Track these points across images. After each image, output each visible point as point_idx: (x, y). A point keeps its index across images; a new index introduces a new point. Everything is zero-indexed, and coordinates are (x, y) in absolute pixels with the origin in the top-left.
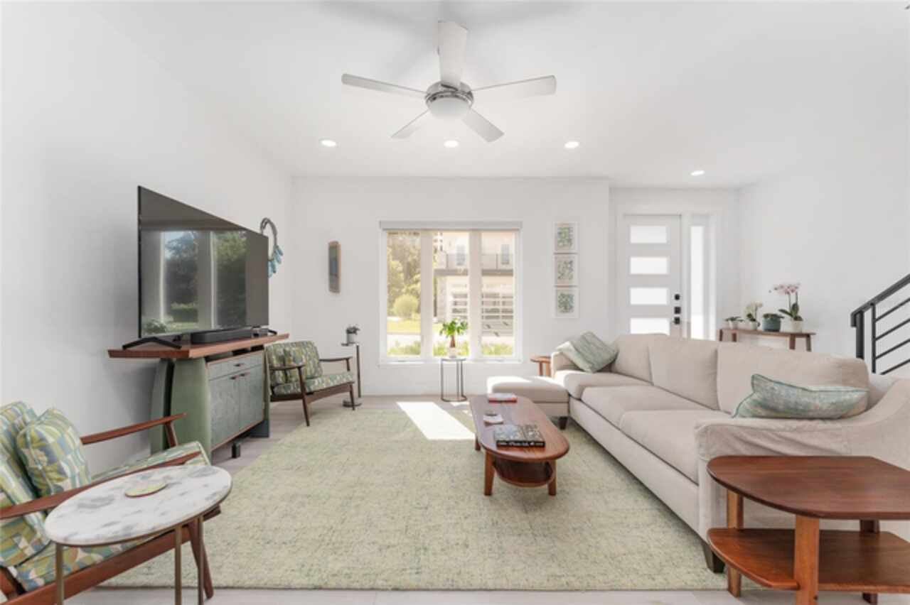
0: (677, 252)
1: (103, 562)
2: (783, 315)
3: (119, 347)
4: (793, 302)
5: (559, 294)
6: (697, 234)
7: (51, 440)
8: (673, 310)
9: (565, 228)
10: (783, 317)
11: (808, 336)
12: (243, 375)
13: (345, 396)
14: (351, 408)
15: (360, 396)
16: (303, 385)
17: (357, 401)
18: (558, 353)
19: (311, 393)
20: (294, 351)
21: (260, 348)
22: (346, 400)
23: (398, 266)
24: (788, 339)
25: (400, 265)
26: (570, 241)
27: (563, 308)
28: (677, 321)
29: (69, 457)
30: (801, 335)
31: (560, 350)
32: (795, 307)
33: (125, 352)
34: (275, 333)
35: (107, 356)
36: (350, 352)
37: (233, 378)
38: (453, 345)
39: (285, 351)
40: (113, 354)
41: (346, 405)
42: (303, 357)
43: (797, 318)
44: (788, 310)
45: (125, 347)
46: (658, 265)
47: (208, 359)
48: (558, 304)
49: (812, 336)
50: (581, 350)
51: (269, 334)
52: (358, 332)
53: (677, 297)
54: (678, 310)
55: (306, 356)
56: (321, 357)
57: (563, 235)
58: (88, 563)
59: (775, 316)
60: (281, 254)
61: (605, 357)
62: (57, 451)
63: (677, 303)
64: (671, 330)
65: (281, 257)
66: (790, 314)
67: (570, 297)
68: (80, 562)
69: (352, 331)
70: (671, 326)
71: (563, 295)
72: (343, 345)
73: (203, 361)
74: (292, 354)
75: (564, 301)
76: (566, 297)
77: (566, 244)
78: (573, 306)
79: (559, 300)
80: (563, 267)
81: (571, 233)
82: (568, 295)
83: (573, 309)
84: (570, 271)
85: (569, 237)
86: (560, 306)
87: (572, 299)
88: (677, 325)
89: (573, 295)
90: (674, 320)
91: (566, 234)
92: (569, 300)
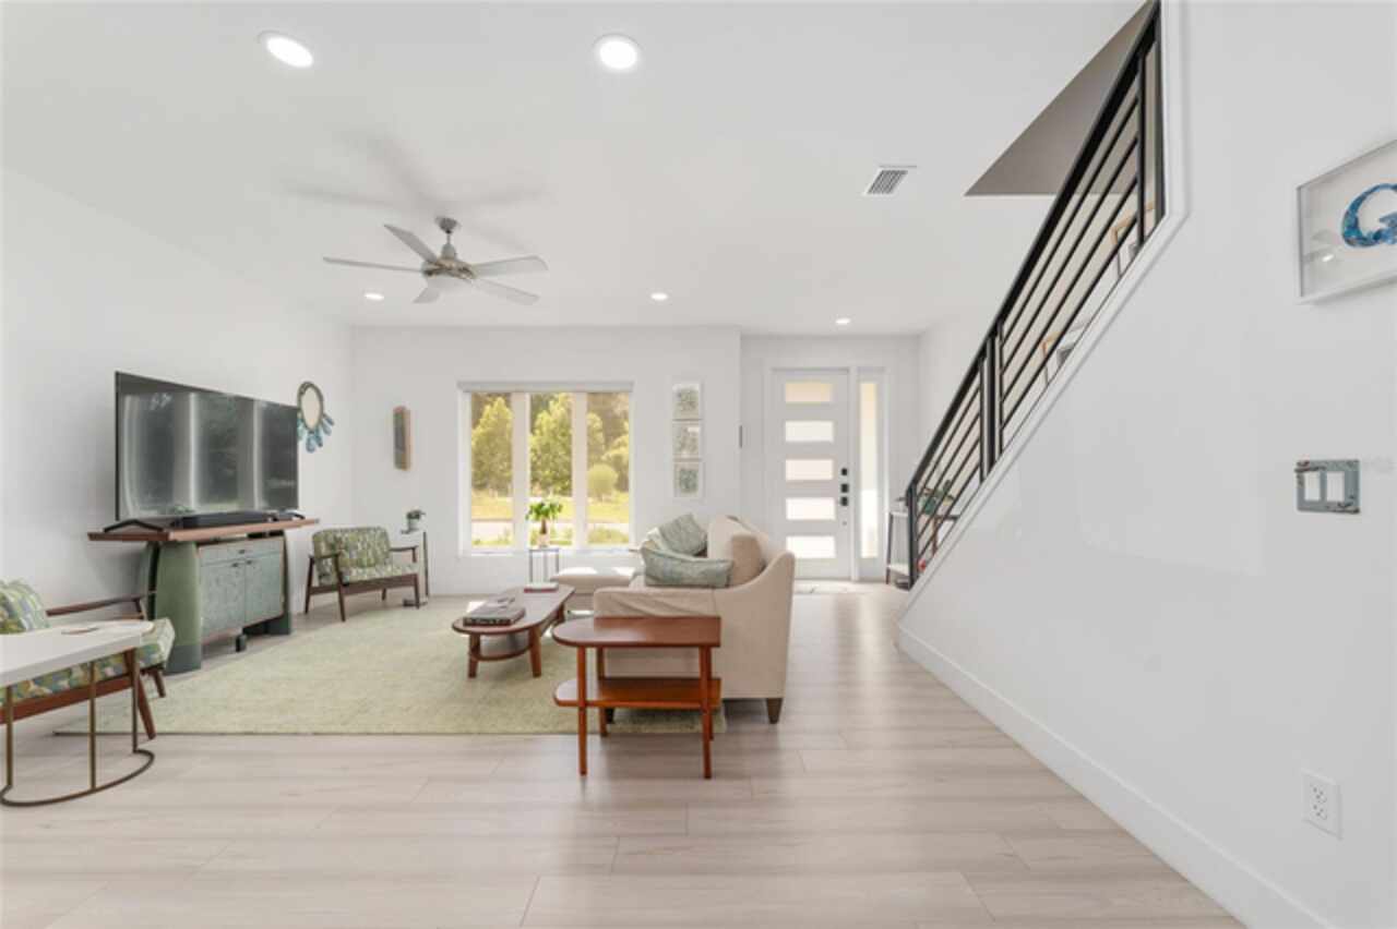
0: (844, 415)
1: (51, 695)
3: (101, 530)
5: (678, 470)
6: (868, 392)
7: (12, 600)
8: (839, 488)
12: (249, 562)
13: (408, 592)
14: (414, 608)
15: (427, 593)
16: (340, 575)
17: (423, 599)
18: (646, 540)
19: (346, 585)
20: (347, 539)
21: (280, 533)
22: (408, 598)
23: (594, 421)
25: (598, 419)
26: (691, 404)
27: (684, 487)
28: (844, 502)
29: (29, 616)
31: (649, 536)
33: (107, 534)
34: (302, 517)
35: (87, 539)
36: (414, 539)
37: (235, 565)
38: (544, 531)
39: (335, 538)
40: (93, 537)
41: (407, 604)
42: (359, 545)
45: (107, 530)
46: (822, 431)
47: (200, 544)
48: (678, 481)
50: (668, 536)
51: (295, 519)
52: (423, 517)
53: (844, 472)
54: (845, 488)
55: (363, 544)
56: (393, 546)
57: (683, 397)
58: (39, 693)
60: (331, 422)
61: (695, 544)
62: (17, 609)
63: (844, 480)
64: (837, 513)
65: (331, 427)
67: (693, 473)
68: (32, 693)
69: (414, 516)
70: (836, 506)
71: (683, 471)
72: (403, 532)
73: (193, 547)
74: (344, 540)
75: (686, 479)
76: (688, 473)
77: (688, 408)
78: (696, 484)
79: (679, 476)
80: (684, 436)
81: (693, 395)
82: (691, 471)
83: (695, 487)
84: (692, 441)
85: (691, 400)
86: (680, 484)
87: (696, 475)
88: (845, 508)
89: (696, 471)
90: (841, 501)
91: (688, 396)
92: (691, 477)
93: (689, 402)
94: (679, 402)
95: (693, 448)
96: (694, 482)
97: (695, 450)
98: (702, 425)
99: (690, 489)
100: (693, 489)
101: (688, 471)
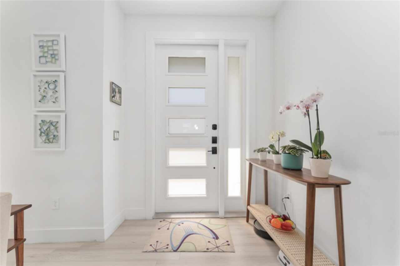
5: (39, 121)
8: (211, 140)
9: (48, 41)
11: (337, 186)
26: (54, 56)
27: (44, 138)
28: (214, 151)
30: (325, 183)
32: (320, 137)
43: (320, 155)
48: (38, 132)
53: (215, 127)
54: (215, 140)
57: (46, 49)
63: (214, 133)
64: (208, 160)
67: (54, 125)
75: (46, 130)
76: (49, 124)
77: (50, 60)
78: (57, 136)
79: (39, 127)
80: (45, 88)
81: (55, 48)
82: (51, 122)
83: (57, 138)
84: (53, 92)
85: (53, 52)
86: (41, 135)
87: (57, 126)
88: (214, 155)
89: (58, 122)
90: (211, 150)
91: (50, 48)
92: (52, 128)
93: (52, 55)
94: (41, 54)
95: (54, 100)
96: (56, 133)
97: (57, 102)
98: (65, 76)
99: (51, 140)
100: (54, 141)
101: (49, 122)
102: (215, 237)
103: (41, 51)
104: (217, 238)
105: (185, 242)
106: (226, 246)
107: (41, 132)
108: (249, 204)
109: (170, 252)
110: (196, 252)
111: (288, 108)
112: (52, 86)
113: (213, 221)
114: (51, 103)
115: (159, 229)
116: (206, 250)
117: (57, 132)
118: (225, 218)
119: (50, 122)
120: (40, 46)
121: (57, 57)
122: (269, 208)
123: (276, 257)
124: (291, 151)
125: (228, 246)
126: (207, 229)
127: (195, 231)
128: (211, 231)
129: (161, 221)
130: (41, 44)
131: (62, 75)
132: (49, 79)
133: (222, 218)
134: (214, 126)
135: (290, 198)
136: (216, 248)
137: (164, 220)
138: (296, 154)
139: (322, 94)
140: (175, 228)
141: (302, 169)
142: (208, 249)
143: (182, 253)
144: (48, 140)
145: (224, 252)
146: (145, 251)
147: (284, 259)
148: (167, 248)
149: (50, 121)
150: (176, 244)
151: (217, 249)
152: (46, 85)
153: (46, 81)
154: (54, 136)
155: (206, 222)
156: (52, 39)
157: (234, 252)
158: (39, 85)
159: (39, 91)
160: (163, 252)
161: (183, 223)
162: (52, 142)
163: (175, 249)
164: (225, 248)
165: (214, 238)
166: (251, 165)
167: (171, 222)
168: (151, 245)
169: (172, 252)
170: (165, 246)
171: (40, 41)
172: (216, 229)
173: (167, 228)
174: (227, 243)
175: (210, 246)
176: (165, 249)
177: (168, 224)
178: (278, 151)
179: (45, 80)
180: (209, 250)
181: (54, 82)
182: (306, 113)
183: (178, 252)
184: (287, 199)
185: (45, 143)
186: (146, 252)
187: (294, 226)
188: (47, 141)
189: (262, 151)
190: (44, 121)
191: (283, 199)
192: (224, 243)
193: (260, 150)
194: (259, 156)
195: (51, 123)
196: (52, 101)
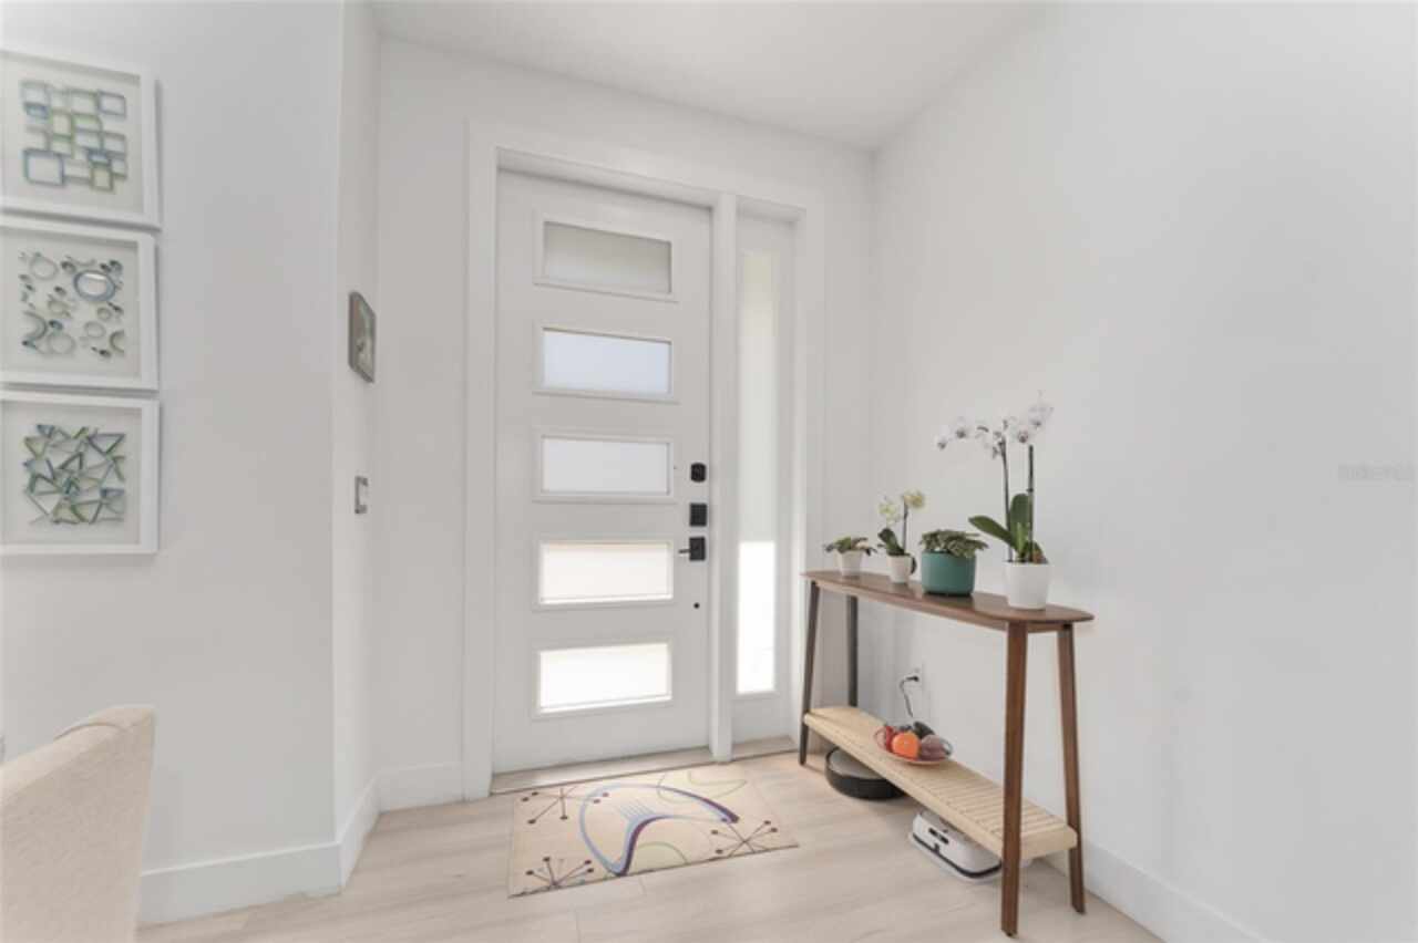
2: (984, 537)
4: (1018, 487)
8: (686, 514)
9: (72, 92)
10: (981, 545)
11: (1065, 627)
24: (1000, 638)
26: (102, 159)
27: (51, 500)
28: (697, 550)
30: (1041, 622)
32: (1021, 509)
43: (1030, 554)
44: (1002, 522)
49: (1076, 626)
53: (698, 473)
54: (699, 515)
57: (61, 125)
59: (958, 538)
63: (698, 493)
64: (678, 580)
66: (1007, 536)
67: (105, 446)
70: (677, 564)
75: (63, 467)
76: (77, 442)
77: (85, 173)
78: (121, 492)
79: (26, 455)
80: (58, 289)
81: (109, 125)
82: (90, 432)
83: (117, 506)
84: (100, 311)
85: (102, 144)
86: (31, 487)
87: (118, 452)
88: (698, 564)
89: (121, 438)
90: (687, 547)
91: (80, 123)
92: (93, 458)
93: (90, 152)
94: (38, 142)
95: (106, 347)
96: (112, 483)
97: (114, 354)
98: (157, 251)
99: (88, 512)
100: (104, 513)
101: (76, 437)
102: (723, 816)
103: (31, 130)
104: (734, 819)
105: (642, 846)
106: (767, 836)
107: (36, 478)
108: (806, 710)
109: (605, 879)
110: (687, 864)
111: (961, 435)
112: (94, 284)
113: (698, 773)
114: (85, 356)
115: (532, 822)
116: (715, 855)
117: (121, 477)
118: (733, 761)
119: (82, 437)
120: (29, 106)
121: (117, 167)
122: (864, 714)
123: (906, 836)
124: (954, 546)
125: (774, 834)
126: (691, 799)
127: (657, 809)
128: (707, 801)
129: (526, 799)
130: (36, 97)
131: (145, 241)
132: (82, 255)
133: (723, 763)
134: (696, 470)
135: (921, 679)
136: (741, 845)
137: (535, 794)
138: (965, 554)
139: (1052, 409)
140: (588, 811)
141: (973, 594)
142: (719, 851)
143: (643, 876)
144: (73, 509)
145: (767, 850)
146: (520, 891)
147: (930, 836)
148: (590, 871)
149: (83, 430)
150: (616, 855)
151: (745, 846)
152: (64, 280)
153: (66, 260)
154: (105, 492)
155: (679, 779)
156: (92, 84)
157: (796, 846)
158: (25, 271)
159: (25, 298)
160: (583, 883)
161: (606, 795)
162: (94, 520)
163: (618, 870)
164: (768, 840)
165: (724, 820)
166: (815, 591)
167: (562, 798)
168: (530, 873)
169: (611, 878)
170: (581, 867)
171: (26, 84)
172: (719, 796)
173: (561, 815)
174: (768, 827)
175: (721, 842)
176: (584, 874)
177: (555, 803)
178: (901, 545)
179: (58, 253)
180: (726, 854)
181: (103, 266)
182: (998, 449)
183: (632, 874)
184: (913, 682)
185: (57, 522)
186: (523, 894)
187: (946, 747)
188: (66, 514)
189: (850, 548)
190: (52, 428)
191: (903, 682)
192: (759, 829)
193: (846, 546)
194: (838, 562)
195: (91, 441)
196: (94, 349)
